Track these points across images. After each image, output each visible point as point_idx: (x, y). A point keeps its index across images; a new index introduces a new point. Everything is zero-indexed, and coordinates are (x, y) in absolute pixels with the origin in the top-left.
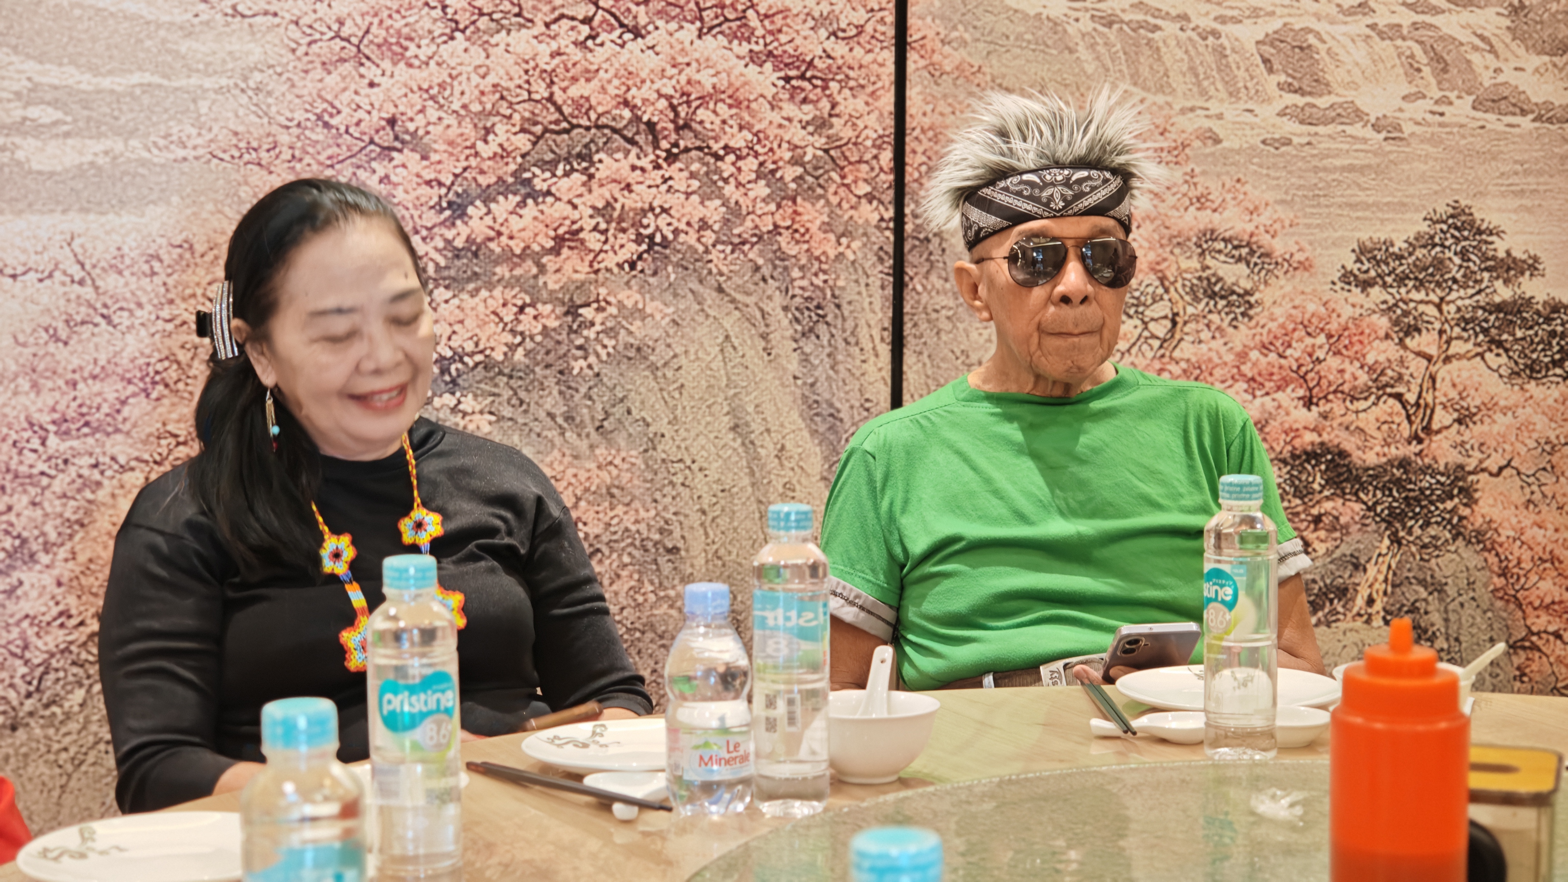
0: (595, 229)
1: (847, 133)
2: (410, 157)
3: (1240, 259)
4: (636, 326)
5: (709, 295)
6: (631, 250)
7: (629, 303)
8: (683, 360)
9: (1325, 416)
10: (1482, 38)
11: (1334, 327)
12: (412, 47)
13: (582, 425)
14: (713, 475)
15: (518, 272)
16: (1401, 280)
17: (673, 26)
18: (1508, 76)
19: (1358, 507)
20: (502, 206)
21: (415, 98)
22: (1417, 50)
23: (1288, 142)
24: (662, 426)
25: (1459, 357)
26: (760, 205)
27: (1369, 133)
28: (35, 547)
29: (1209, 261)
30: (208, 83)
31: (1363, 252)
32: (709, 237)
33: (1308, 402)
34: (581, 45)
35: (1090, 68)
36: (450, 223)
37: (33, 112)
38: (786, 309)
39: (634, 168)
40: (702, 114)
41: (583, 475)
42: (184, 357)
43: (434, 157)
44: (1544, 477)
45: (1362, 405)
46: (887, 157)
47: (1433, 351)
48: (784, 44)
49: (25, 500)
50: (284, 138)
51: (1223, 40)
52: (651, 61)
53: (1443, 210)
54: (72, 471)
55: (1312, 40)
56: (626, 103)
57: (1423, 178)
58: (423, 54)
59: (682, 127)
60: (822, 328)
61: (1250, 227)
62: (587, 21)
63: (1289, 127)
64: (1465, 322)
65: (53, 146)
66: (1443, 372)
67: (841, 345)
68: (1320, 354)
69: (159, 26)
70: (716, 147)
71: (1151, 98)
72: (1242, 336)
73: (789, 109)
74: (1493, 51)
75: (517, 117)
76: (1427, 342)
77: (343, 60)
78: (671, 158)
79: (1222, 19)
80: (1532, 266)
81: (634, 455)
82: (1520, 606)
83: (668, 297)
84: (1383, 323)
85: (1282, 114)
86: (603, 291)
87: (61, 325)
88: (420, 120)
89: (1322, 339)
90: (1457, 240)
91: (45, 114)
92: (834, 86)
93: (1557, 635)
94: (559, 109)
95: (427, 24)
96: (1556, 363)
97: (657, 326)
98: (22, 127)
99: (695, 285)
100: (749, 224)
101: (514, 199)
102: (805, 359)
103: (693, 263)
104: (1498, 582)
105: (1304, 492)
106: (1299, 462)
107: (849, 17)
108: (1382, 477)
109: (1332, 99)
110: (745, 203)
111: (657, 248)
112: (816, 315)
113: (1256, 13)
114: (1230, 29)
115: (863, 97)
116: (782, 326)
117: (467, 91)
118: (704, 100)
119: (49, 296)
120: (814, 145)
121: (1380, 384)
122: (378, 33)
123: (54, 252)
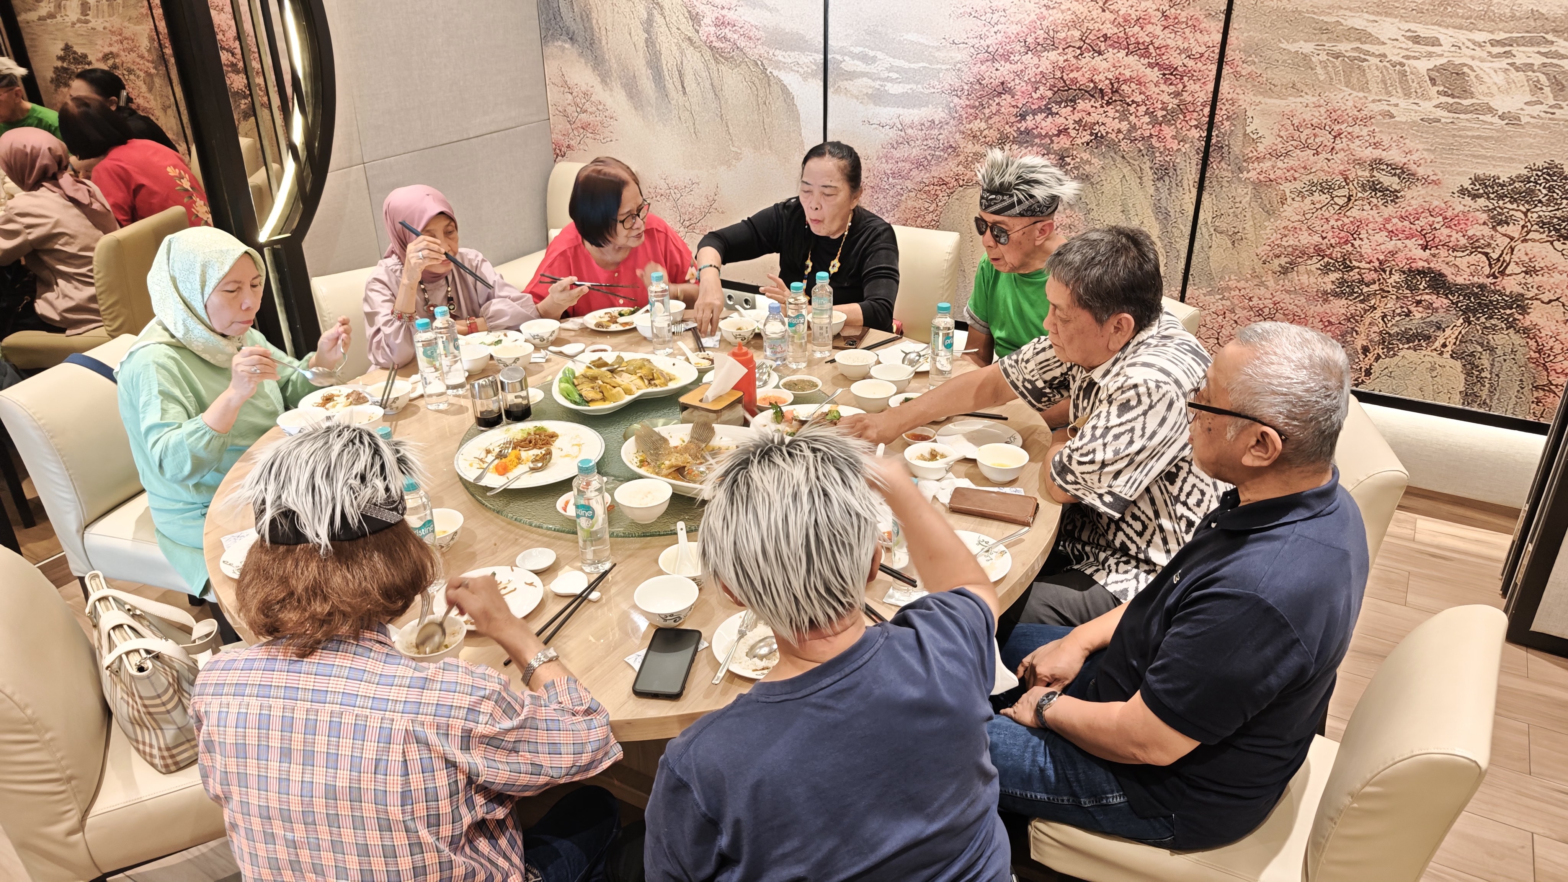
0: (1074, 129)
1: (1190, 99)
2: (1007, 97)
3: (1395, 175)
4: (1087, 167)
5: (1119, 159)
6: (1088, 138)
7: (1085, 158)
8: (1104, 183)
9: (1434, 256)
11: (1449, 214)
12: (1012, 56)
15: (1043, 142)
16: (1501, 197)
17: (1116, 51)
19: (1446, 301)
20: (1040, 117)
21: (1012, 75)
22: (1543, 79)
23: (1439, 121)
24: (1093, 206)
25: (1534, 241)
26: (1145, 125)
27: (1496, 120)
29: (1376, 173)
30: (944, 67)
31: (1476, 180)
32: (1121, 136)
33: (1425, 248)
34: (1076, 57)
35: (1322, 78)
36: (1020, 122)
37: (891, 75)
38: (1151, 168)
39: (1092, 106)
40: (1124, 87)
42: (929, 158)
43: (1016, 97)
45: (1460, 254)
46: (1207, 110)
47: (1516, 235)
48: (1165, 60)
50: (966, 87)
51: (1406, 68)
52: (1105, 65)
53: (1541, 164)
55: (1465, 69)
56: (1092, 81)
57: (1530, 146)
58: (1016, 59)
59: (1115, 92)
60: (1166, 178)
61: (1405, 160)
62: (1080, 48)
63: (1440, 113)
64: (1542, 224)
65: (896, 86)
66: (1520, 248)
67: (1174, 185)
68: (1437, 226)
69: (930, 47)
70: (1128, 100)
71: (1355, 93)
72: (1390, 210)
73: (1163, 87)
75: (1048, 84)
76: (1513, 230)
77: (988, 60)
78: (1108, 104)
79: (1408, 57)
82: (1547, 370)
83: (1101, 157)
84: (1483, 216)
85: (1437, 107)
87: (895, 143)
88: (1012, 83)
89: (1440, 219)
90: (1548, 181)
91: (894, 75)
92: (1186, 79)
94: (1065, 82)
95: (1018, 48)
97: (1095, 168)
98: (888, 79)
99: (1113, 154)
100: (1139, 132)
101: (1044, 115)
102: (1157, 189)
103: (1113, 146)
104: (1533, 355)
105: (1413, 288)
106: (1413, 274)
107: (1197, 49)
108: (1463, 290)
109: (1474, 101)
110: (1138, 124)
111: (1098, 138)
112: (1163, 172)
113: (1430, 55)
114: (1412, 62)
115: (1199, 84)
116: (1149, 175)
117: (1030, 73)
118: (1125, 81)
119: (892, 134)
120: (1173, 103)
121: (1474, 246)
122: (1001, 51)
123: (894, 120)
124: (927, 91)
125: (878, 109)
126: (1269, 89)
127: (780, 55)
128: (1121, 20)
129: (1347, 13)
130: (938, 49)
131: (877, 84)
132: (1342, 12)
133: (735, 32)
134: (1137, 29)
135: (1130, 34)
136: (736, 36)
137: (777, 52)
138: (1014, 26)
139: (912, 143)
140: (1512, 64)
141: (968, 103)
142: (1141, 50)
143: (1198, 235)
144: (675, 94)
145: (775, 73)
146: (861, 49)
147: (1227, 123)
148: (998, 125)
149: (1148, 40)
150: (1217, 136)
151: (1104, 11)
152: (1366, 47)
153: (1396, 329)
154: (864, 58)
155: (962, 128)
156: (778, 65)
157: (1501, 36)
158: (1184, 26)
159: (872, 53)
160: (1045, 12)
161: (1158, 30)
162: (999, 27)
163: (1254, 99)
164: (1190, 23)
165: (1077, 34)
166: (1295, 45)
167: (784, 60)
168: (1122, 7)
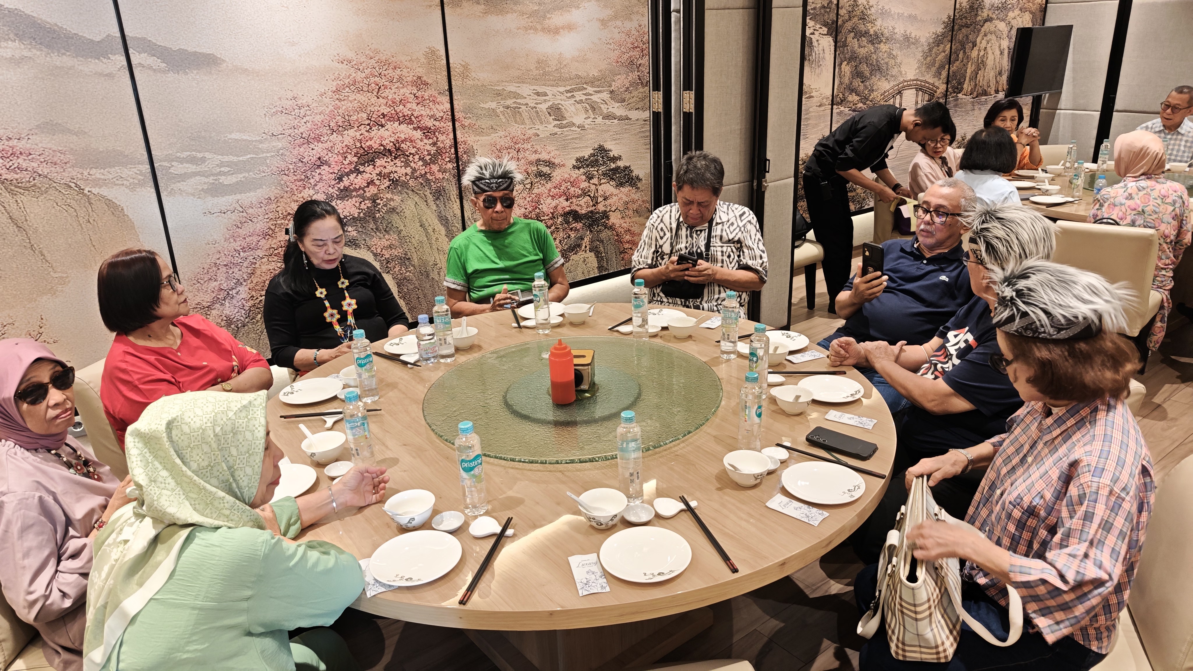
0: (378, 179)
1: (442, 145)
2: (325, 167)
3: (547, 166)
4: (392, 203)
5: (410, 193)
6: (388, 183)
7: (389, 197)
8: (405, 210)
9: (571, 203)
10: (603, 100)
11: (572, 180)
12: (322, 138)
13: (381, 230)
14: (417, 239)
15: (358, 193)
16: (587, 166)
17: (392, 123)
18: (611, 110)
19: (581, 224)
20: (352, 177)
21: (325, 151)
23: (556, 134)
24: (402, 228)
25: (603, 183)
26: (421, 167)
27: (577, 129)
28: (241, 281)
29: (539, 167)
30: (268, 155)
31: (578, 160)
32: (408, 177)
33: (567, 200)
34: (368, 131)
35: (504, 121)
36: (339, 183)
37: (222, 169)
38: (431, 193)
39: (386, 162)
40: (402, 145)
41: (382, 243)
42: (273, 227)
43: (332, 166)
44: (626, 211)
45: (580, 199)
46: (453, 150)
47: (597, 183)
48: (422, 124)
49: (237, 269)
50: (291, 167)
52: (387, 133)
53: (596, 146)
54: (248, 261)
55: (560, 106)
56: (382, 145)
58: (325, 139)
59: (398, 149)
60: (441, 197)
61: (549, 157)
62: (369, 125)
63: (557, 130)
64: (604, 175)
65: (229, 178)
66: (600, 188)
67: (446, 201)
68: (569, 187)
69: (253, 141)
70: (407, 153)
71: (520, 126)
72: (549, 185)
73: (426, 141)
74: (606, 103)
75: (353, 153)
76: (595, 181)
77: (304, 144)
78: (396, 158)
79: (537, 104)
80: (619, 158)
81: (396, 236)
82: (622, 243)
83: (399, 194)
84: (584, 177)
85: (554, 127)
86: (382, 195)
87: (239, 224)
88: (327, 157)
89: (569, 183)
90: (601, 154)
91: (226, 169)
92: (437, 133)
93: (631, 249)
94: (364, 149)
95: (326, 131)
96: (627, 182)
97: (397, 202)
98: (220, 173)
99: (406, 190)
100: (418, 172)
101: (355, 174)
102: (437, 206)
103: (405, 185)
104: (616, 238)
105: (568, 222)
106: (566, 215)
107: (439, 115)
108: (586, 216)
109: (567, 121)
110: (417, 167)
111: (395, 183)
112: (439, 194)
113: (545, 101)
114: (539, 106)
115: (445, 135)
116: (430, 198)
117: (338, 148)
118: (402, 141)
119: (235, 216)
120: (433, 150)
121: (585, 193)
122: (312, 135)
123: (234, 205)
124: (258, 176)
125: (216, 200)
126: (480, 132)
127: (97, 173)
128: (390, 103)
129: (506, 84)
130: (261, 142)
131: (211, 179)
132: (504, 84)
133: (32, 160)
134: (401, 107)
135: (398, 111)
137: (93, 171)
138: (319, 116)
139: (255, 220)
140: (575, 101)
141: (295, 178)
142: (407, 120)
145: (95, 191)
146: (188, 153)
147: (465, 156)
148: (323, 189)
149: (410, 113)
151: (378, 98)
152: (518, 101)
153: (566, 246)
154: (192, 160)
155: (295, 198)
156: (97, 183)
157: (568, 88)
158: (428, 101)
159: (200, 155)
160: (339, 104)
161: (414, 106)
162: (307, 118)
163: (475, 138)
164: (431, 99)
165: (365, 116)
166: (487, 104)
167: (103, 177)
168: (389, 93)
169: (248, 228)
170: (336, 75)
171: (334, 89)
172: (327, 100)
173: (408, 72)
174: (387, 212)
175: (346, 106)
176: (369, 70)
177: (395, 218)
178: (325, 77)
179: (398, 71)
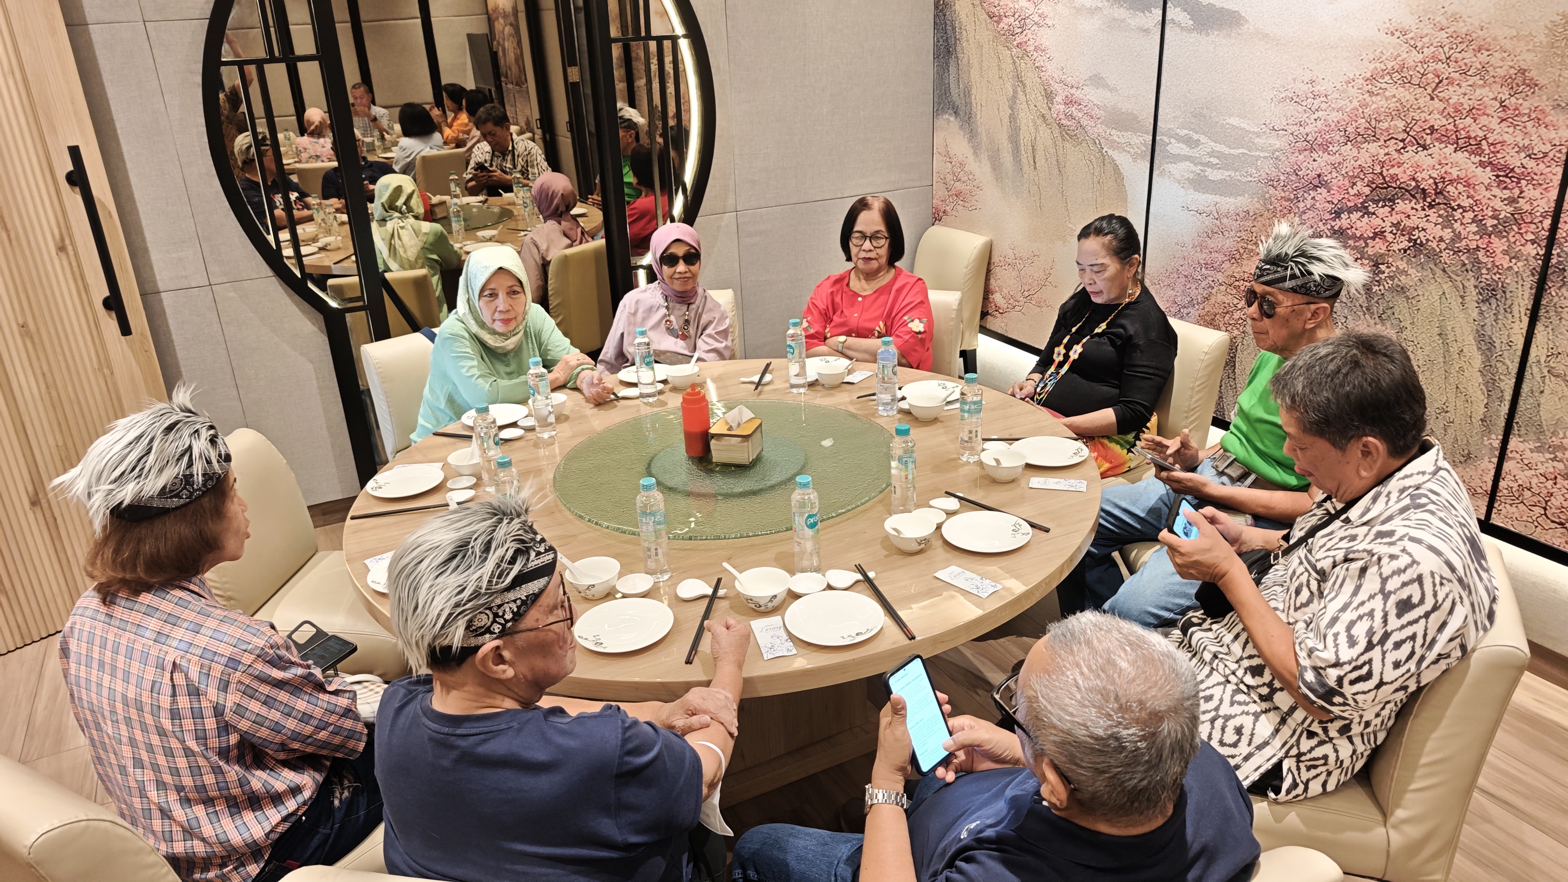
0: (1391, 232)
1: (1527, 207)
2: (1323, 191)
4: (1403, 278)
5: (1439, 272)
6: (1405, 244)
7: (1401, 267)
8: (1421, 298)
12: (1331, 146)
13: (1373, 313)
15: (1357, 244)
17: (1443, 145)
20: (1355, 216)
21: (1329, 167)
24: (1407, 324)
26: (1471, 235)
30: (1262, 155)
32: (1443, 246)
34: (1398, 151)
36: (1334, 219)
37: (1212, 160)
38: (1476, 287)
39: (1413, 208)
40: (1449, 188)
42: (1242, 251)
43: (1332, 192)
46: (1547, 223)
48: (1500, 159)
50: (1282, 178)
52: (1429, 161)
56: (1414, 179)
58: (1335, 149)
59: (1439, 193)
60: (1493, 301)
62: (1403, 141)
65: (1215, 172)
67: (1502, 311)
69: (1250, 132)
70: (1453, 204)
73: (1496, 191)
75: (1366, 180)
77: (1306, 150)
78: (1431, 206)
83: (1420, 268)
86: (1391, 260)
87: (1210, 232)
88: (1329, 176)
91: (1214, 161)
92: (1523, 182)
94: (1384, 178)
95: (1338, 138)
97: (1412, 280)
98: (1208, 165)
99: (1432, 266)
100: (1464, 243)
101: (1360, 214)
102: (1481, 313)
103: (1433, 256)
107: (1539, 148)
110: (1464, 233)
111: (1417, 246)
112: (1492, 294)
115: (1539, 190)
116: (1472, 295)
117: (1349, 167)
118: (1451, 182)
119: (1208, 221)
120: (1506, 211)
122: (1320, 140)
123: (1211, 207)
124: (1244, 180)
125: (1197, 195)
127: (1116, 135)
128: (1451, 110)
130: (1258, 135)
131: (1198, 169)
133: (1080, 110)
134: (1469, 120)
135: (1461, 126)
136: (1080, 115)
137: (1113, 132)
138: (1335, 114)
139: (1226, 233)
141: (1283, 195)
142: (1472, 146)
143: (1527, 374)
144: (1028, 169)
145: (1110, 152)
146: (1186, 132)
149: (1481, 134)
150: (1559, 255)
151: (1432, 99)
154: (1189, 141)
156: (1115, 145)
158: (1526, 119)
159: (1196, 137)
160: (1368, 99)
161: (1494, 123)
162: (1320, 114)
164: (1533, 116)
165: (1401, 124)
167: (1117, 139)
168: (1454, 94)
169: (1217, 242)
170: (1377, 53)
171: (1368, 75)
172: (1353, 91)
173: (1503, 59)
174: (1391, 289)
175: (1379, 103)
176: (1432, 49)
177: (1400, 303)
178: (1360, 55)
179: (1483, 57)
